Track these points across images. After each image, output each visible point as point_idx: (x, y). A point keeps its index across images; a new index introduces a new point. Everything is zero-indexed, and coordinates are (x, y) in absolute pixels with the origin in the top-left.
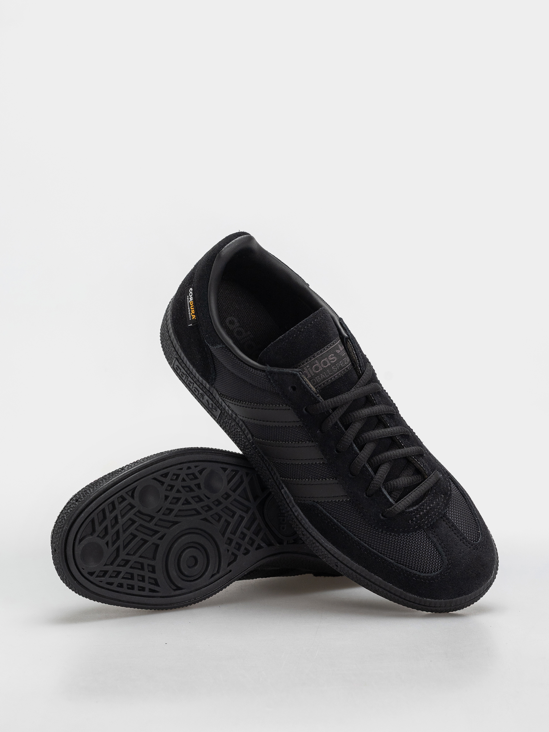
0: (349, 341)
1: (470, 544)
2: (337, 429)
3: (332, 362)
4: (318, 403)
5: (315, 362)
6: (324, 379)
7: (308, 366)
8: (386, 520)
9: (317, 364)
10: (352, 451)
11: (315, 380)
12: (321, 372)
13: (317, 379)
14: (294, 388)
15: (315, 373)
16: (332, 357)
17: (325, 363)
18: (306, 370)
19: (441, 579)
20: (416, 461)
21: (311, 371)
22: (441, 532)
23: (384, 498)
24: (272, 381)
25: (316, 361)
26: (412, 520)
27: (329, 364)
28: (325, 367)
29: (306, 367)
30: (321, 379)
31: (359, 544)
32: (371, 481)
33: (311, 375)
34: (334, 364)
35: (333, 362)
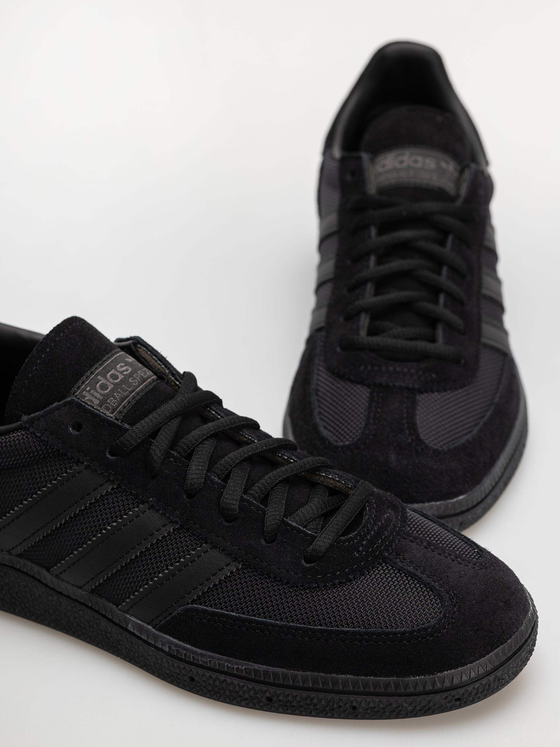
0: (140, 348)
1: (470, 563)
2: (174, 463)
3: (125, 373)
4: (126, 432)
5: (98, 379)
6: (123, 400)
7: (88, 389)
8: (315, 565)
9: (101, 381)
10: (213, 485)
11: (108, 405)
12: (113, 390)
13: (111, 402)
14: (78, 427)
15: (103, 395)
16: (122, 367)
17: (114, 377)
18: (87, 394)
19: (450, 626)
20: (324, 476)
21: (96, 394)
22: (415, 556)
23: (297, 533)
24: (38, 433)
25: (98, 377)
26: (358, 551)
27: (121, 377)
28: (116, 381)
29: (86, 391)
30: (117, 401)
31: (288, 629)
32: (264, 517)
33: (99, 399)
34: (131, 375)
35: (128, 372)
